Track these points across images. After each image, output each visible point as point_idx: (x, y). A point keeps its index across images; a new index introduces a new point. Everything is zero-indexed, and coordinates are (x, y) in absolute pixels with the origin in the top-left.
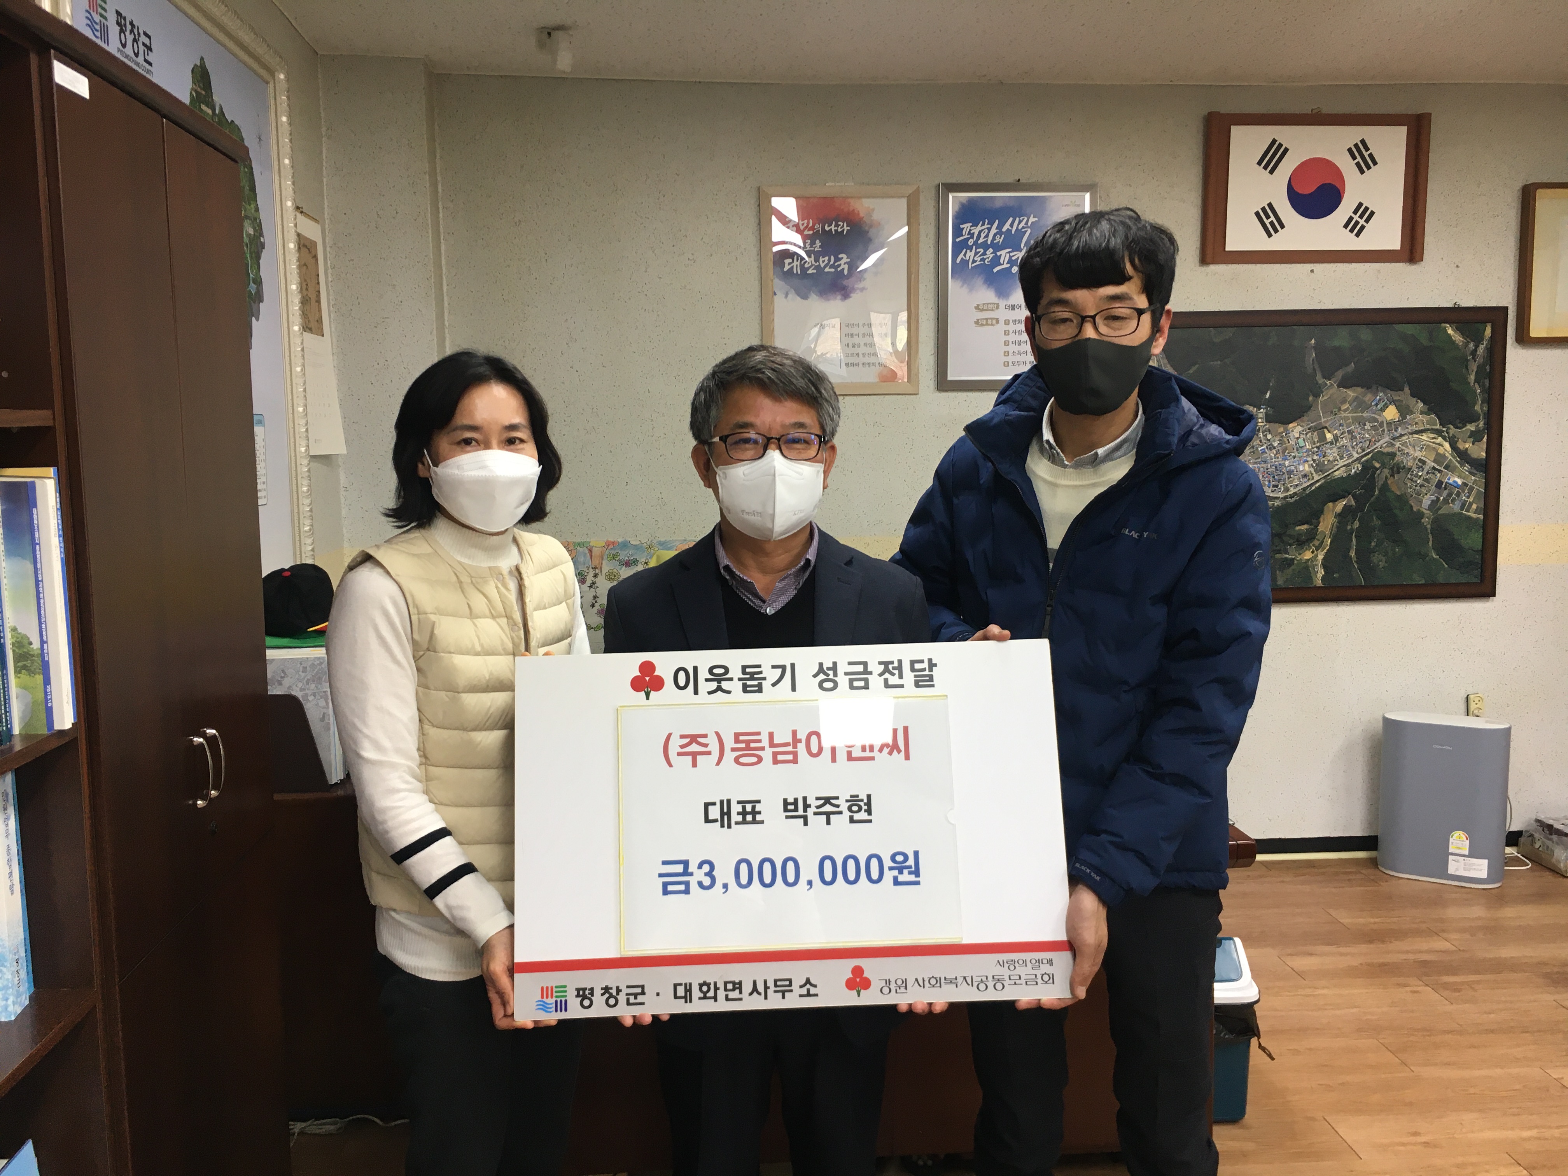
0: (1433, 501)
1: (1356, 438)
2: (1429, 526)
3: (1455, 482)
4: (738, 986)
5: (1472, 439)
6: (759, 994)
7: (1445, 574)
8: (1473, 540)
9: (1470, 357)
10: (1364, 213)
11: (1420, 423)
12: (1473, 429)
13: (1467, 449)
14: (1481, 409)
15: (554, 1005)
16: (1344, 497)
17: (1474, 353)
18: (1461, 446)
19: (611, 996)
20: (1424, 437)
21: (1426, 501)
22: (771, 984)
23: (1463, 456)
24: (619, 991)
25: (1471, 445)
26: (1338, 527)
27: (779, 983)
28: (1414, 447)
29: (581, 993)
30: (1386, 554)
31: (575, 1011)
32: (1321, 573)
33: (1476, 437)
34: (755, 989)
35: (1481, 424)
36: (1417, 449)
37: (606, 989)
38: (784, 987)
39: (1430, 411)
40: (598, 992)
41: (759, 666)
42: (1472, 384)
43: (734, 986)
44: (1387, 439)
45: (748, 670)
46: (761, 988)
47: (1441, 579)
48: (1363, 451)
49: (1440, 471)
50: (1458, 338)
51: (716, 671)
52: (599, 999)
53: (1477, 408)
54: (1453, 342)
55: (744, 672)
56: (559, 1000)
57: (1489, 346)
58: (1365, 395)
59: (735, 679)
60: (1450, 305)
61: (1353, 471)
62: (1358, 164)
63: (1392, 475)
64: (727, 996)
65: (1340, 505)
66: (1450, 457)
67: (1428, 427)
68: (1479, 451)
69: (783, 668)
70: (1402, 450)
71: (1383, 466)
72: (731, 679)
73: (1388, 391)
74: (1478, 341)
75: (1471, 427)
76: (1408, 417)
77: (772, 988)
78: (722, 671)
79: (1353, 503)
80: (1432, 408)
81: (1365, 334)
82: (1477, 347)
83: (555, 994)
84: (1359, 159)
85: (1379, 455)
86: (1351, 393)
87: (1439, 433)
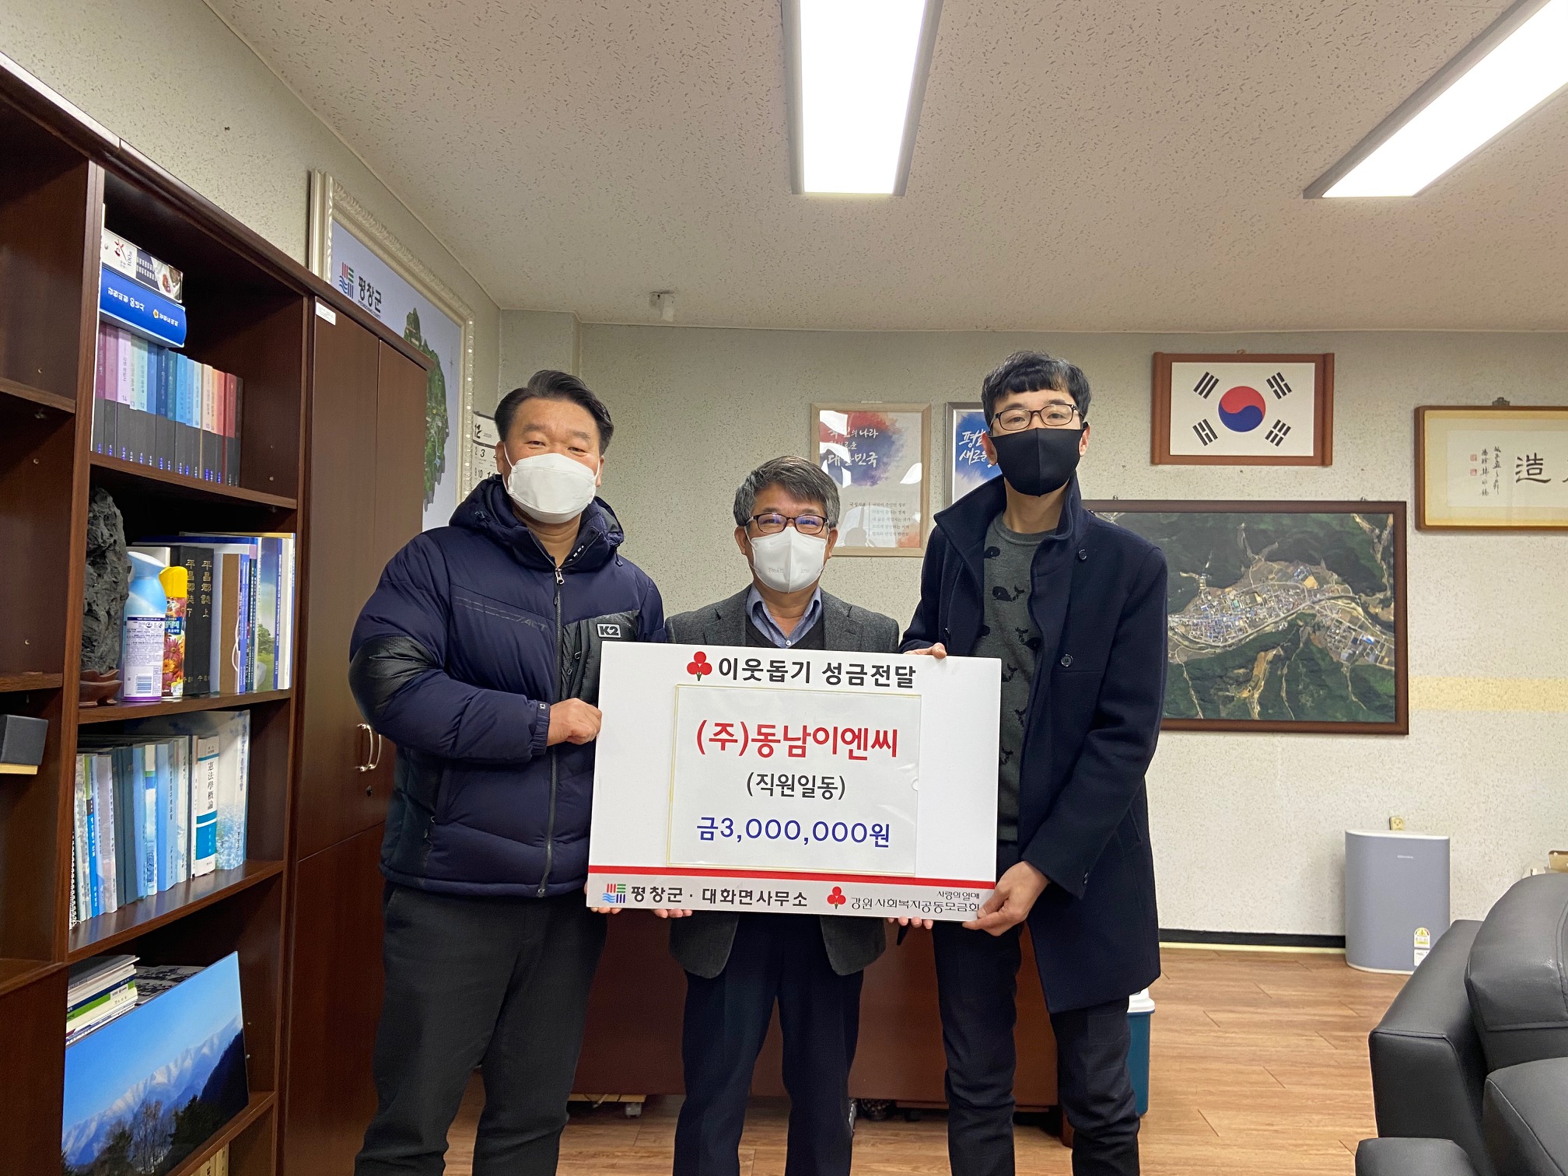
0: (1350, 654)
1: (1281, 601)
2: (1348, 675)
3: (1368, 639)
4: (750, 894)
5: (1381, 605)
6: (765, 901)
7: (1365, 715)
8: (1388, 687)
9: (1376, 540)
10: (1283, 428)
11: (1336, 591)
12: (1382, 597)
13: (1377, 614)
14: (1388, 582)
15: (616, 898)
16: (1274, 648)
17: (1379, 537)
18: (1372, 610)
19: (657, 894)
20: (1340, 602)
21: (1345, 654)
22: (773, 894)
23: (1375, 619)
24: (663, 891)
25: (1380, 610)
26: (1270, 673)
27: (779, 895)
28: (1331, 610)
29: (636, 890)
30: (1312, 696)
31: (631, 903)
32: (1257, 708)
33: (1384, 603)
34: (761, 897)
35: (1389, 593)
36: (1334, 612)
37: (654, 889)
38: (782, 897)
39: (1345, 581)
40: (648, 890)
41: (784, 662)
42: (1379, 561)
43: (746, 894)
44: (1308, 603)
45: (775, 664)
46: (766, 897)
47: (1361, 718)
48: (1288, 611)
49: (1354, 630)
50: (1365, 525)
51: (751, 663)
52: (648, 895)
53: (1385, 580)
54: (1361, 529)
55: (772, 666)
56: (619, 894)
57: (1392, 532)
58: (1287, 567)
59: (765, 671)
60: (1358, 499)
61: (1281, 627)
62: (1276, 391)
63: (1314, 632)
64: (741, 900)
65: (1272, 654)
66: (1363, 619)
67: (1343, 594)
68: (1389, 615)
69: (801, 664)
70: (1321, 612)
71: (1306, 624)
72: (762, 670)
73: (1307, 565)
74: (1383, 527)
75: (1380, 596)
76: (1325, 586)
77: (774, 898)
78: (755, 663)
79: (1282, 653)
80: (1345, 579)
81: (1286, 520)
82: (1381, 532)
83: (617, 890)
84: (1276, 387)
85: (1301, 616)
86: (1276, 566)
87: (1353, 599)
